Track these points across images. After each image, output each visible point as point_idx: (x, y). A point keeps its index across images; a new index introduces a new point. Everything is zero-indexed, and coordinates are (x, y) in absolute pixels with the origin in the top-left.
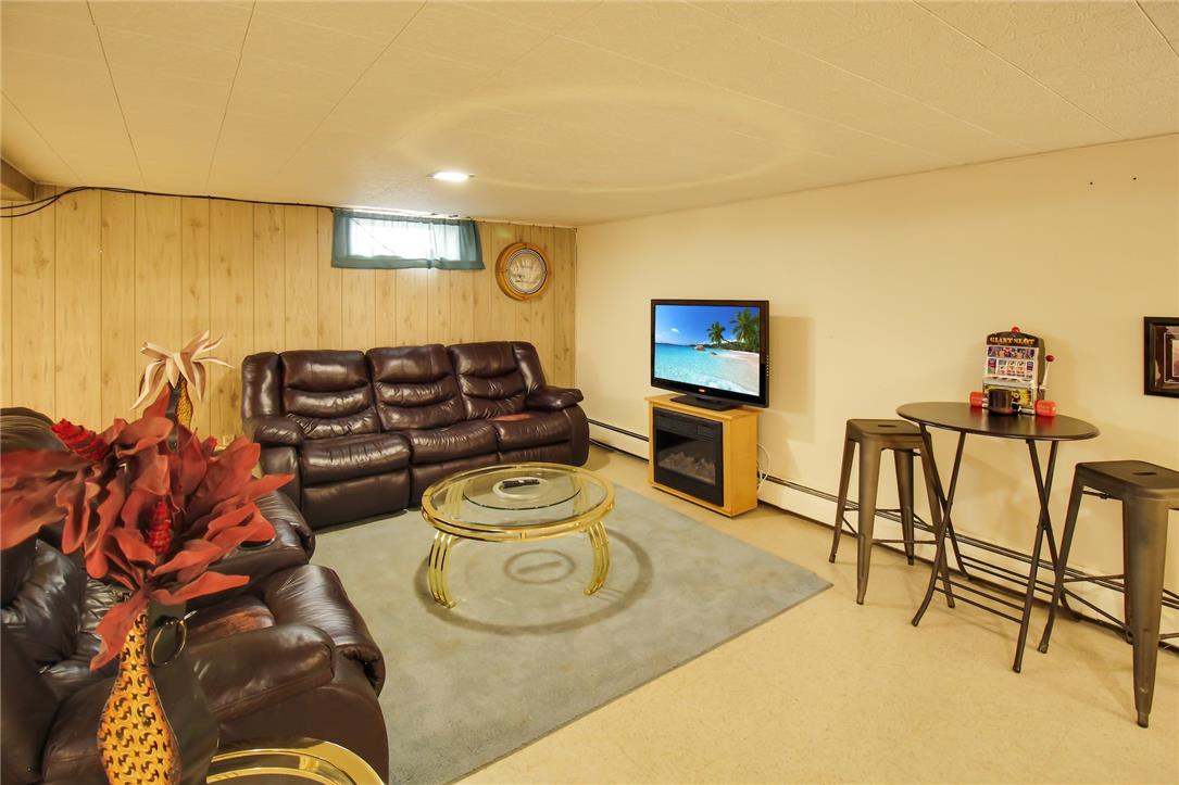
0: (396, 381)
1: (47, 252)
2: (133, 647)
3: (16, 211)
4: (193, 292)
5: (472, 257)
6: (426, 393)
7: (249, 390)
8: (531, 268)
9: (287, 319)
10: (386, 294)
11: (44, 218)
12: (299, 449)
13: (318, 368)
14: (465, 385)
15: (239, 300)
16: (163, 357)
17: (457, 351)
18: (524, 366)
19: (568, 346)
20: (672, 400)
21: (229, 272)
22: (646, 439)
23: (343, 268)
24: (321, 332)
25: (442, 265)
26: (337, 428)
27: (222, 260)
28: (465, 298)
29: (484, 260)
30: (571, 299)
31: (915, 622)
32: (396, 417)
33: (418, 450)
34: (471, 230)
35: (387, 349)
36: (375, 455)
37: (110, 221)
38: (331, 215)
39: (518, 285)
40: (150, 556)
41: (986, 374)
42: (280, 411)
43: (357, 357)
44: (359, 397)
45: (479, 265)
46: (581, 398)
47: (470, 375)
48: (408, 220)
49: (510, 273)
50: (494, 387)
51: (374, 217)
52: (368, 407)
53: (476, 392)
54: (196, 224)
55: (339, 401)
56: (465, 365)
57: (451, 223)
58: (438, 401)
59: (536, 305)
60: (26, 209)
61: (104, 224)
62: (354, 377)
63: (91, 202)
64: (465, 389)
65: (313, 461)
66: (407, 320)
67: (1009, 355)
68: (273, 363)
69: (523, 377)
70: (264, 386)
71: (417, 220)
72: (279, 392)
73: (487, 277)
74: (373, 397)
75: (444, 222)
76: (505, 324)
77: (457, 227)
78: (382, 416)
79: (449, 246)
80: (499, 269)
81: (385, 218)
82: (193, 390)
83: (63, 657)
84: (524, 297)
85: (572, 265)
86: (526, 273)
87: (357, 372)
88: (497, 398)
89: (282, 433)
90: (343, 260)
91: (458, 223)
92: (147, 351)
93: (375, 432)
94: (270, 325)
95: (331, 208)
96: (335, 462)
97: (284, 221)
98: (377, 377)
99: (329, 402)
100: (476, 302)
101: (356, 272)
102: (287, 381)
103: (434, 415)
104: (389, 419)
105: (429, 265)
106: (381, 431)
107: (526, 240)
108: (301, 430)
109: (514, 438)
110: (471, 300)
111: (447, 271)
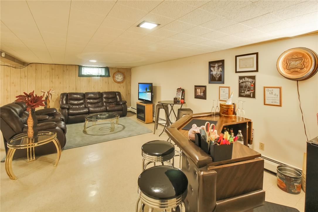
0: (89, 99)
1: (26, 75)
2: (30, 113)
3: (21, 67)
4: (52, 82)
5: (107, 75)
6: (95, 101)
7: (61, 100)
8: (120, 76)
9: (69, 87)
10: (89, 82)
11: (26, 68)
12: (68, 109)
13: (75, 96)
14: (104, 100)
15: (60, 83)
16: (45, 92)
17: (103, 93)
18: (118, 97)
19: (129, 93)
20: (140, 102)
21: (59, 78)
22: (136, 109)
23: (80, 77)
24: (76, 89)
25: (101, 76)
26: (77, 107)
27: (57, 76)
28: (106, 83)
29: (110, 75)
30: (130, 83)
31: (159, 136)
32: (89, 105)
33: (90, 111)
34: (107, 69)
35: (89, 93)
36: (82, 111)
37: (37, 69)
38: (78, 67)
39: (117, 80)
40: (31, 104)
41: (176, 95)
42: (67, 103)
43: (82, 94)
44: (82, 101)
45: (109, 76)
46: (126, 103)
47: (105, 98)
48: (94, 67)
49: (116, 78)
50: (110, 100)
51: (87, 67)
52: (84, 103)
53: (106, 101)
54: (52, 69)
55: (78, 102)
56: (105, 96)
57: (103, 68)
58: (97, 103)
59: (122, 84)
60: (23, 67)
61: (36, 69)
62: (81, 97)
63: (34, 66)
64: (104, 101)
65: (70, 111)
66: (94, 87)
67: (179, 92)
68: (66, 95)
69: (117, 99)
70: (64, 99)
71: (95, 67)
72: (67, 100)
73: (111, 79)
74: (85, 101)
75: (101, 67)
76: (115, 88)
77: (104, 69)
78: (86, 105)
79: (102, 72)
80: (113, 77)
81: (89, 67)
82: (50, 98)
83: (25, 124)
84: (119, 83)
85: (130, 76)
86: (119, 78)
87: (82, 96)
88: (111, 102)
89: (65, 106)
90: (80, 75)
91: (104, 68)
92: (41, 91)
93: (84, 108)
94: (66, 88)
95: (78, 65)
96: (74, 112)
97: (69, 68)
98: (86, 98)
99: (76, 102)
100: (108, 83)
101: (83, 78)
102: (68, 98)
103: (97, 105)
104: (88, 105)
105: (98, 76)
106: (85, 107)
107: (120, 71)
108: (69, 106)
109: (109, 109)
110: (107, 83)
111: (102, 77)
